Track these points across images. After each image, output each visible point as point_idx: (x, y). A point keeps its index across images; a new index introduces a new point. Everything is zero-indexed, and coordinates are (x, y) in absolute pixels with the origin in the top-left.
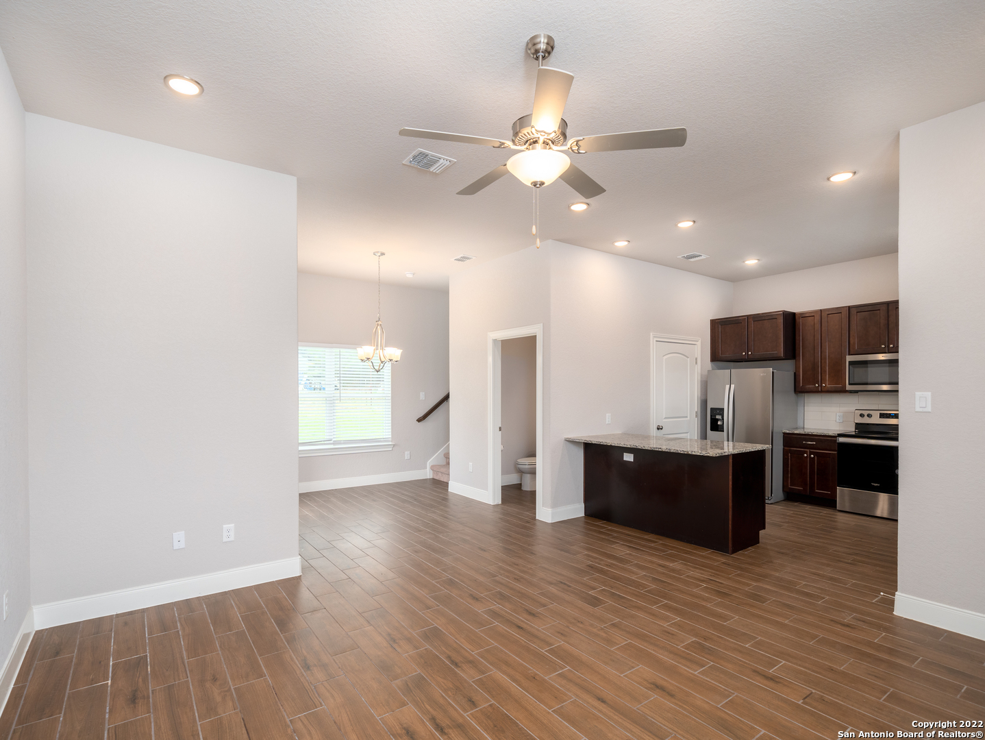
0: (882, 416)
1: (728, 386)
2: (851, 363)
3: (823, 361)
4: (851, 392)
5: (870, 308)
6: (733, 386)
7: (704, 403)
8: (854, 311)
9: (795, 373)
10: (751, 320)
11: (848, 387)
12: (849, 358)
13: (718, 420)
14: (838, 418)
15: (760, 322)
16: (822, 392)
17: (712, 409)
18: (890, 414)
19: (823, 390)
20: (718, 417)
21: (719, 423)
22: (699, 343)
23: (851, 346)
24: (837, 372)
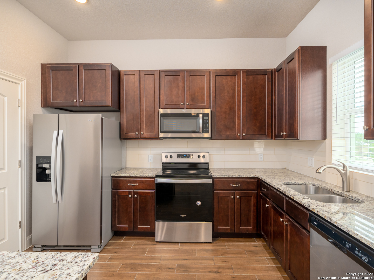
0: (179, 156)
1: (55, 132)
2: (163, 115)
3: (141, 113)
4: (161, 138)
5: (174, 73)
6: (61, 132)
7: (30, 150)
8: (163, 74)
9: (120, 123)
10: (82, 68)
11: (161, 135)
12: (161, 111)
13: (45, 169)
14: (150, 158)
15: (91, 71)
16: (140, 138)
17: (38, 158)
18: (184, 155)
19: (142, 137)
20: (45, 166)
21: (47, 172)
22: (24, 83)
23: (161, 102)
24: (151, 122)
